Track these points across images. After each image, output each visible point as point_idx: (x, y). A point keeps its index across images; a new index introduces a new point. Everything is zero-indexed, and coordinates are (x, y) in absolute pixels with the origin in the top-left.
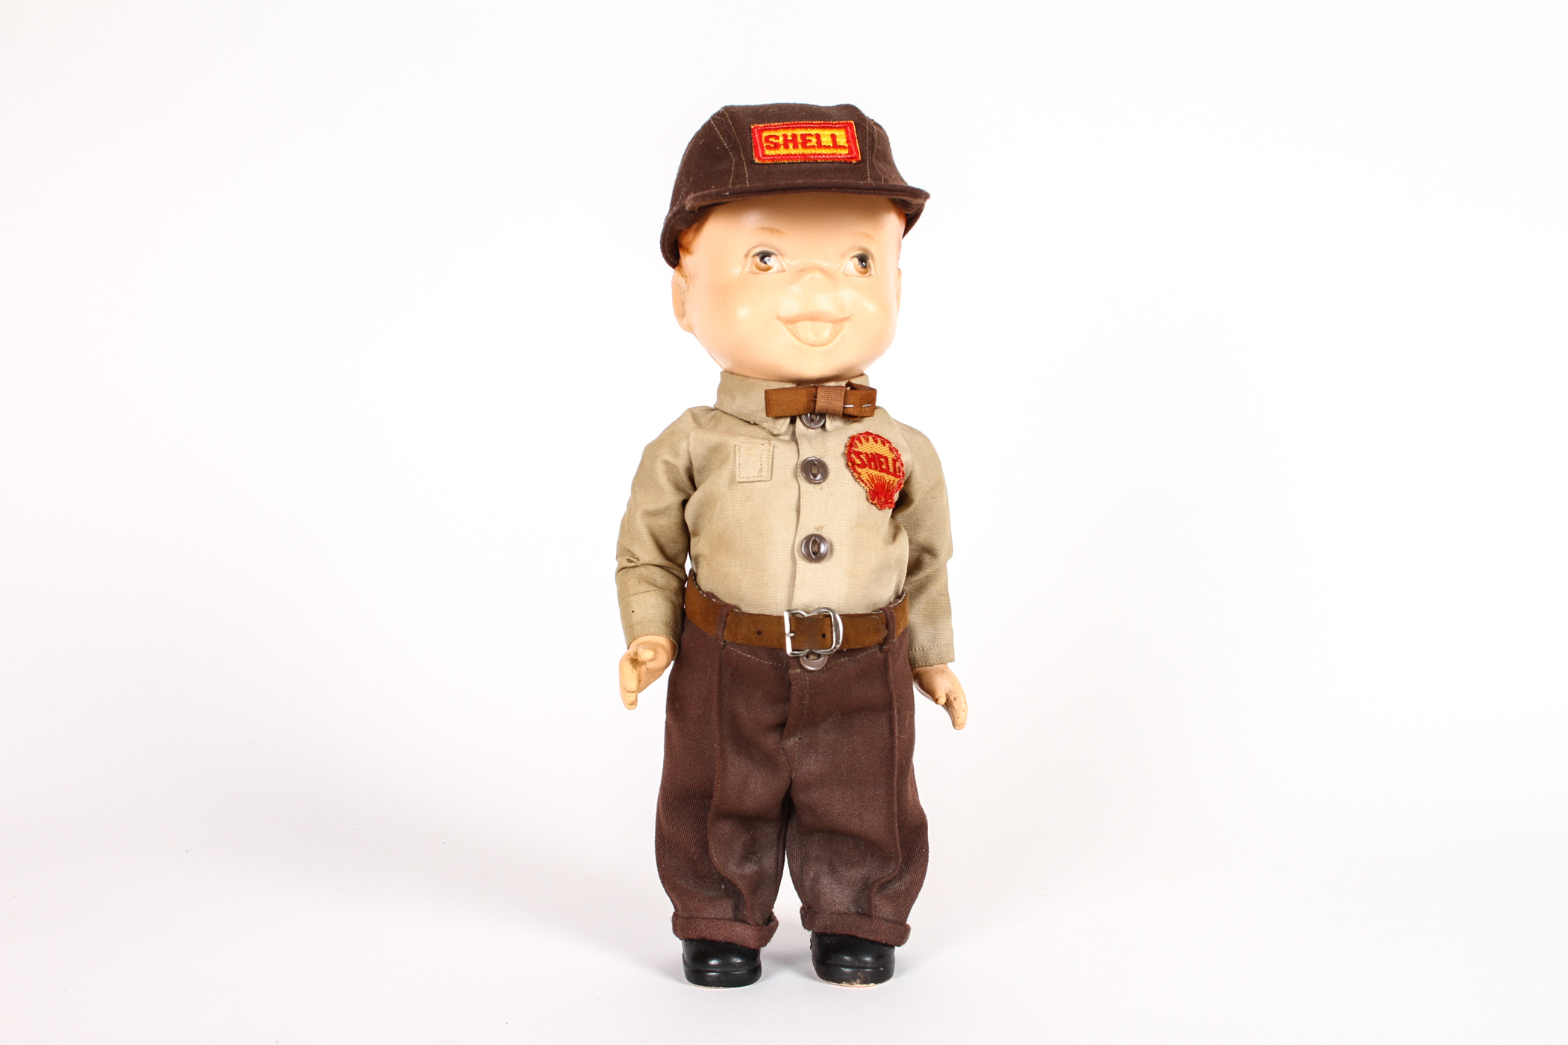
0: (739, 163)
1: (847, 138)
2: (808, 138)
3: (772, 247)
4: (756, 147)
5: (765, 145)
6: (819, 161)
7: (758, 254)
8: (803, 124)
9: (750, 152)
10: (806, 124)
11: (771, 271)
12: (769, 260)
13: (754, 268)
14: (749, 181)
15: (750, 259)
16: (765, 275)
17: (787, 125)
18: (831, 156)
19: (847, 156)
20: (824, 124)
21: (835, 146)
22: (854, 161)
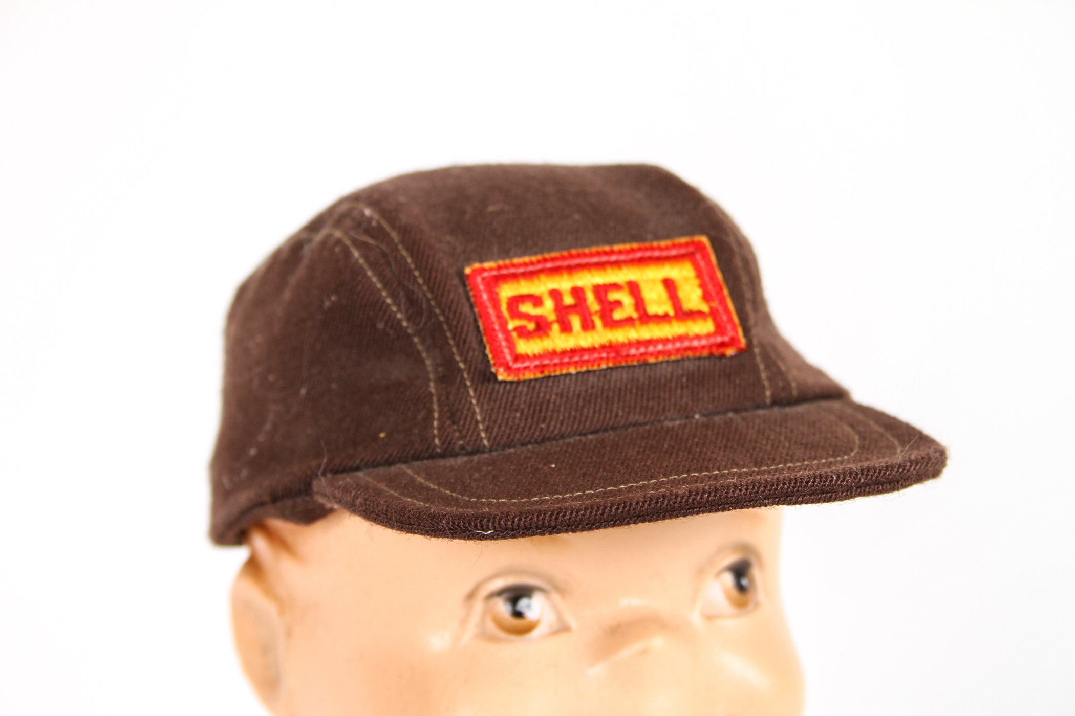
0: (449, 375)
1: (703, 286)
2: (613, 296)
3: (535, 574)
4: (490, 331)
5: (511, 325)
6: (652, 360)
7: (500, 593)
8: (591, 255)
9: (475, 345)
10: (598, 254)
11: (535, 633)
12: (529, 606)
13: (491, 626)
14: (486, 430)
15: (479, 605)
16: (519, 647)
17: (553, 259)
18: (678, 345)
19: (712, 340)
20: (640, 249)
21: (683, 315)
22: (730, 352)
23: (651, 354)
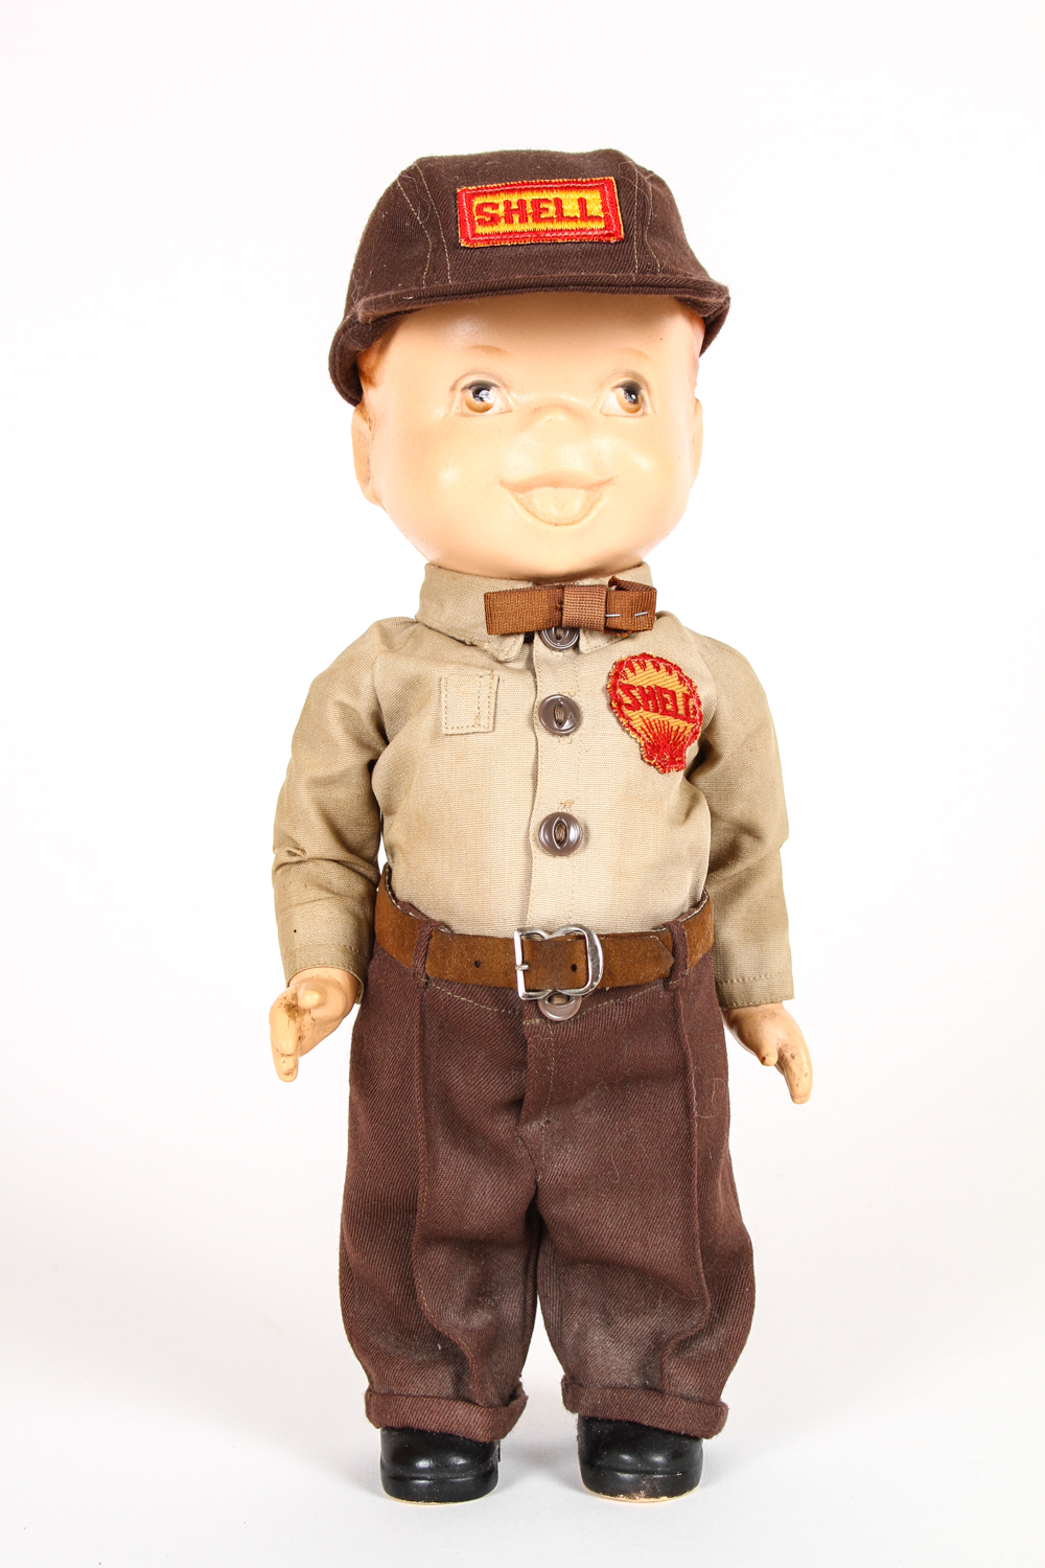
0: (438, 247)
1: (604, 203)
2: (543, 205)
3: (491, 375)
4: (464, 221)
5: (476, 219)
6: (559, 241)
7: (470, 387)
8: (536, 184)
9: (454, 229)
10: (541, 183)
11: (489, 411)
12: (487, 395)
13: (465, 407)
14: (451, 276)
15: (458, 394)
16: (480, 419)
17: (511, 185)
18: (578, 233)
19: (601, 232)
20: (568, 182)
21: (585, 216)
22: (613, 240)
23: (560, 237)
